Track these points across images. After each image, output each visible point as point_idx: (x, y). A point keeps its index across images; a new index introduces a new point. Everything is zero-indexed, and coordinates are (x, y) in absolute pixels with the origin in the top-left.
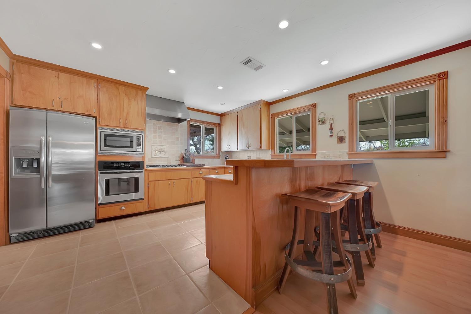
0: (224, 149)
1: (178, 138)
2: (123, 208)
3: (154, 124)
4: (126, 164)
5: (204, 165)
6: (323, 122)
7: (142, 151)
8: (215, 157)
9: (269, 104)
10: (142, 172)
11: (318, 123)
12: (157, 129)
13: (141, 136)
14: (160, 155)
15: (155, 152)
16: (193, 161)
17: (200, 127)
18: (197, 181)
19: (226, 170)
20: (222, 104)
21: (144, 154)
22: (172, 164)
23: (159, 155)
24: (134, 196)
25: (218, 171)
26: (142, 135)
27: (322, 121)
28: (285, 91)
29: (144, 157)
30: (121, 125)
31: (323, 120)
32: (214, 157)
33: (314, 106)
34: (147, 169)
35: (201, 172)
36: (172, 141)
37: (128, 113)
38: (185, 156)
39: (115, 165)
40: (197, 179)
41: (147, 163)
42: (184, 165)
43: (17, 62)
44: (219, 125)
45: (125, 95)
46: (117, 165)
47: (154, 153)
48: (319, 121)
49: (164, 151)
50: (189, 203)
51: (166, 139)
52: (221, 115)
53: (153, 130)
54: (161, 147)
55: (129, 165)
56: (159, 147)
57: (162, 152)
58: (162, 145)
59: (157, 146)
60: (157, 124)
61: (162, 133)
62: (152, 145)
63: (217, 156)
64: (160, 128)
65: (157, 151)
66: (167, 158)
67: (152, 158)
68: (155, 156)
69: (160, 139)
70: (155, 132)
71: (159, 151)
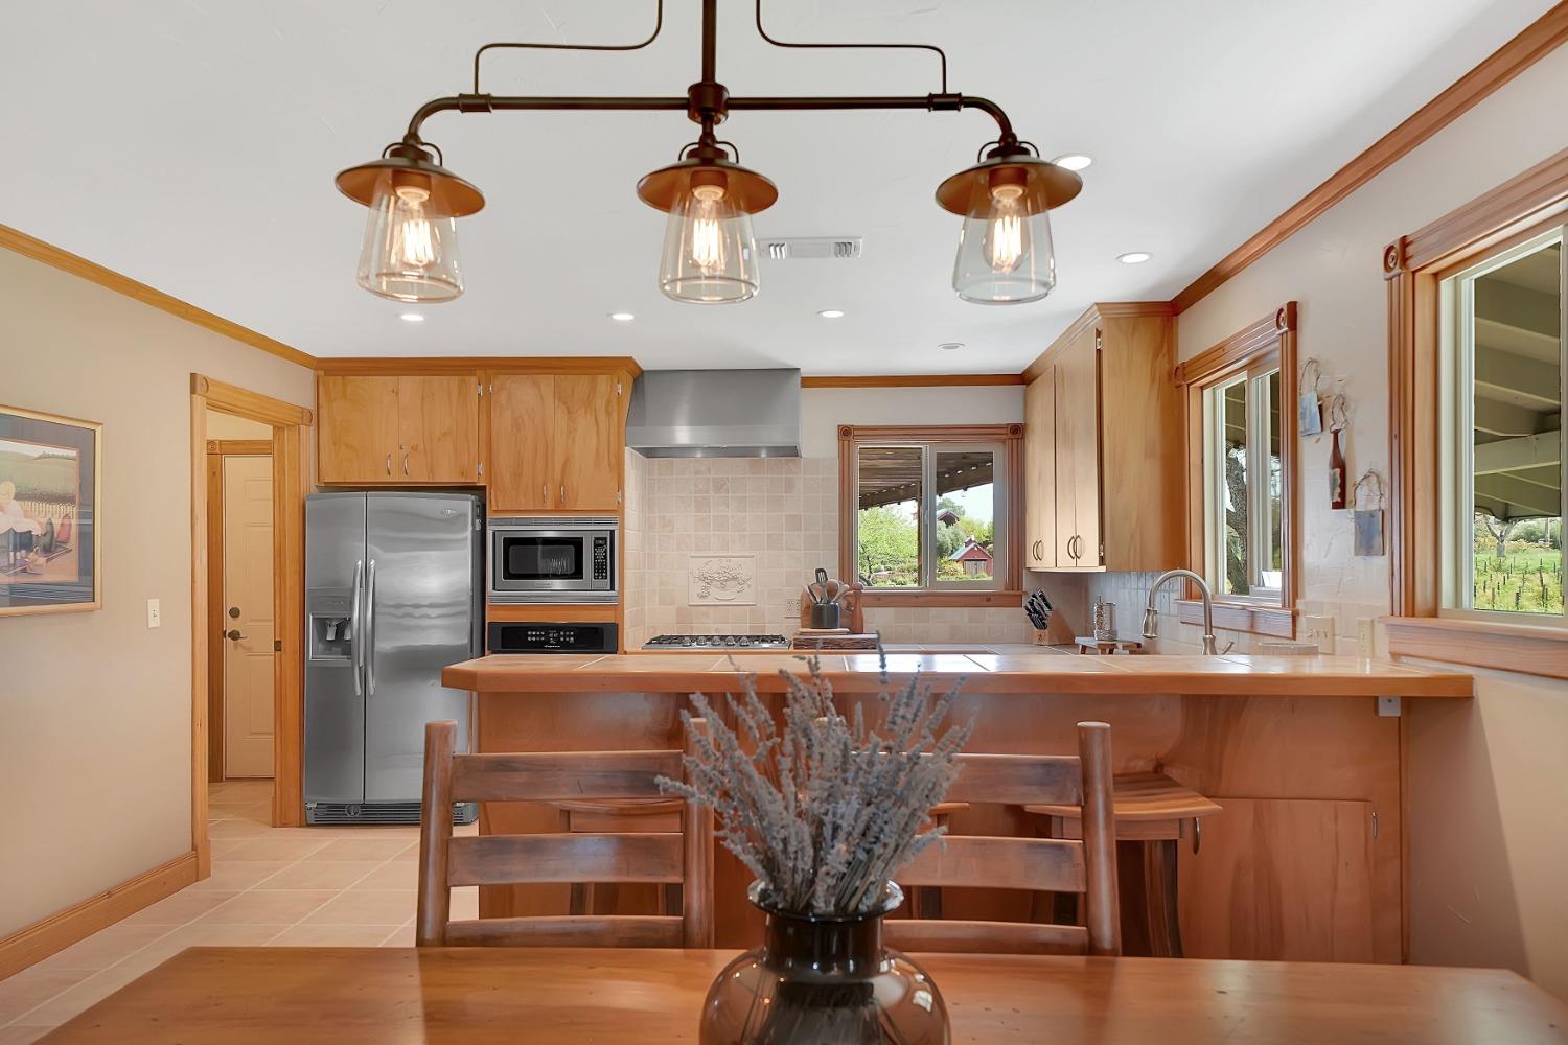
0: (1030, 556)
3: (697, 473)
4: (562, 633)
7: (612, 589)
8: (989, 600)
12: (707, 492)
13: (607, 534)
14: (720, 594)
15: (702, 583)
16: (855, 622)
17: (918, 454)
23: (716, 595)
29: (617, 608)
30: (549, 505)
32: (987, 600)
36: (771, 536)
38: (812, 597)
39: (532, 636)
43: (325, 375)
44: (1018, 432)
45: (560, 400)
46: (536, 636)
47: (698, 587)
49: (734, 578)
51: (745, 530)
52: (1026, 381)
53: (693, 495)
54: (725, 563)
55: (569, 636)
56: (715, 565)
57: (726, 581)
58: (730, 554)
59: (709, 560)
60: (709, 470)
61: (728, 507)
62: (692, 557)
63: (1007, 592)
64: (719, 487)
65: (706, 581)
66: (747, 608)
67: (692, 607)
68: (702, 601)
69: (719, 531)
70: (701, 504)
71: (717, 579)
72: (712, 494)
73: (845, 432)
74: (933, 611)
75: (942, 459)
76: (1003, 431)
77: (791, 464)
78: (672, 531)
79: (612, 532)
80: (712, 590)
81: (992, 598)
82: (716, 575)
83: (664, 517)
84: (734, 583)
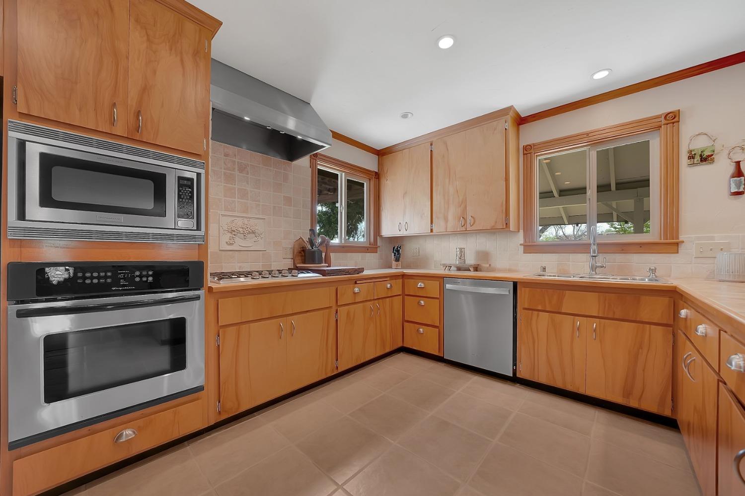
0: (388, 230)
1: (288, 200)
2: (128, 433)
5: (362, 270)
6: (705, 159)
7: (199, 228)
8: (368, 249)
9: (521, 121)
10: (198, 298)
11: (684, 160)
12: (234, 171)
13: (194, 176)
14: (244, 243)
15: (229, 235)
16: (328, 261)
17: (335, 176)
18: (348, 313)
19: (406, 281)
20: (405, 116)
21: (205, 238)
22: (275, 267)
23: (240, 243)
24: (167, 384)
25: (391, 286)
26: (199, 175)
27: (701, 156)
28: (601, 75)
29: (203, 248)
30: (119, 130)
31: (706, 153)
33: (673, 118)
34: (214, 286)
35: (356, 290)
36: (274, 207)
37: (145, 90)
38: (309, 247)
40: (347, 307)
41: (211, 268)
42: (307, 270)
45: (137, 21)
47: (226, 237)
48: (691, 157)
49: (253, 232)
50: (330, 375)
51: (259, 201)
52: (382, 154)
53: (223, 170)
54: (246, 221)
55: (148, 276)
56: (239, 222)
57: (248, 233)
58: (249, 216)
59: (233, 219)
60: (235, 156)
61: (248, 184)
64: (242, 169)
65: (234, 233)
66: (261, 252)
67: (221, 252)
68: (230, 247)
69: (242, 199)
70: (229, 178)
71: (241, 232)
72: (237, 173)
73: (315, 155)
76: (372, 174)
80: (237, 239)
82: (241, 230)
84: (253, 235)
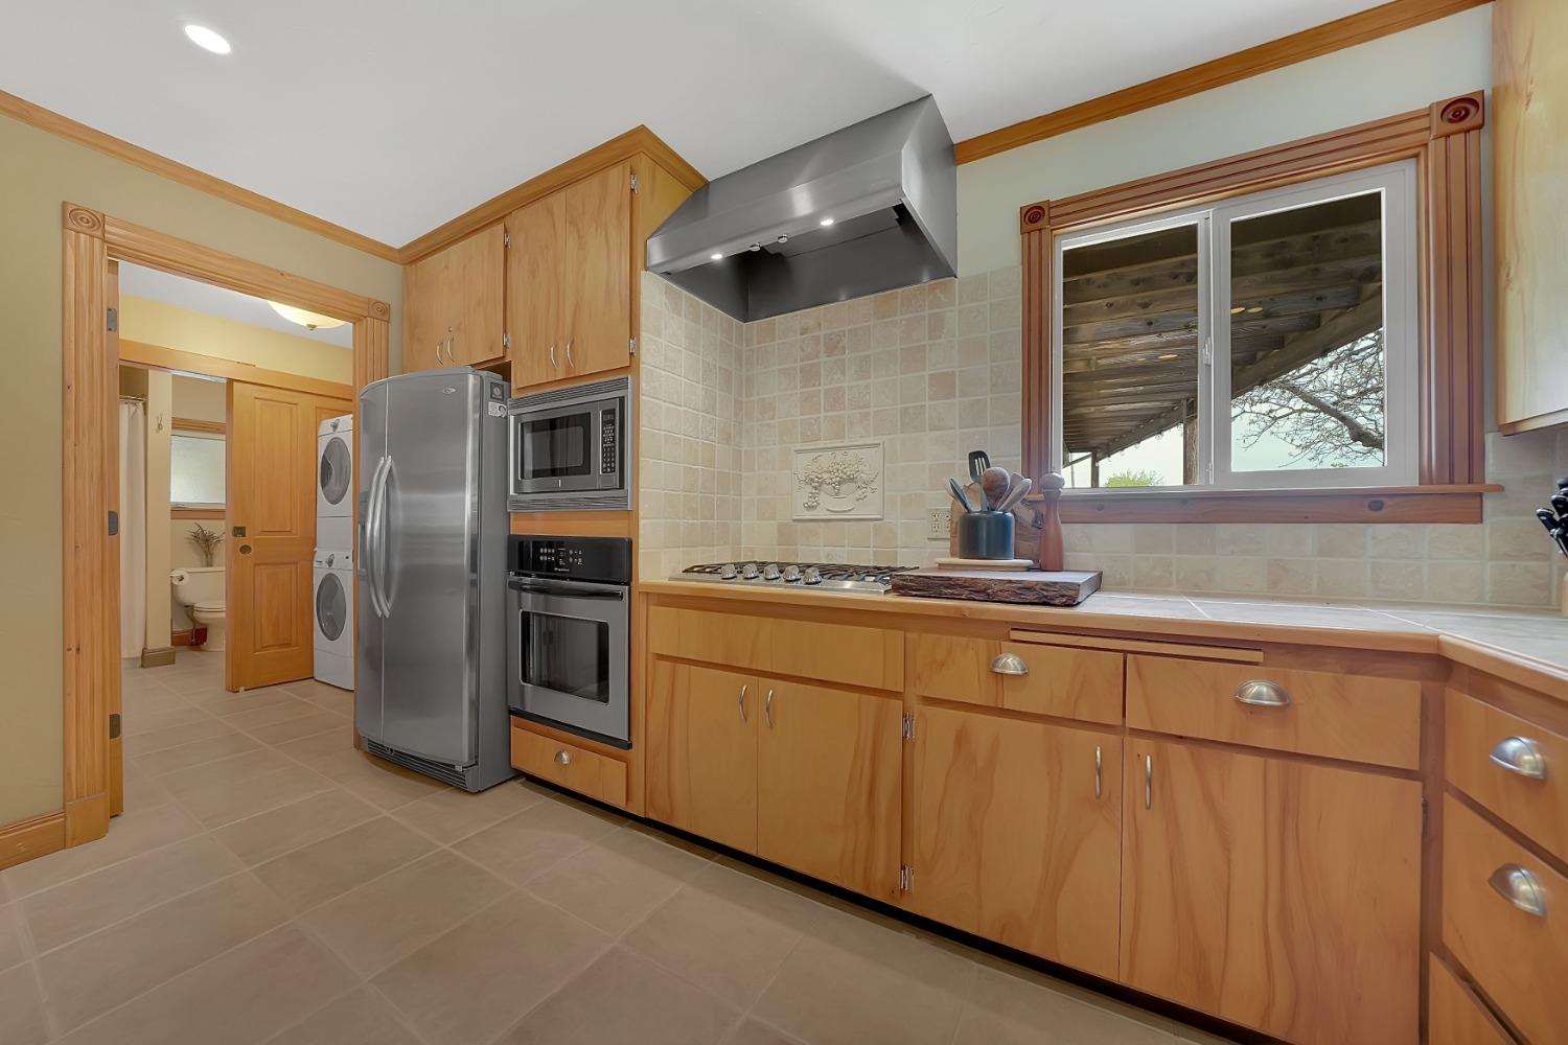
2: (564, 756)
3: (804, 331)
4: (571, 552)
7: (622, 486)
12: (817, 357)
13: (617, 405)
14: (836, 504)
15: (809, 489)
23: (828, 504)
30: (560, 372)
35: (1011, 663)
36: (903, 411)
39: (544, 555)
43: (407, 268)
46: (548, 554)
47: (803, 495)
49: (852, 480)
51: (867, 406)
53: (799, 363)
54: (839, 456)
55: (578, 556)
56: (826, 459)
57: (840, 483)
58: (847, 443)
59: (819, 453)
60: (819, 325)
61: (844, 373)
62: (798, 452)
63: (1428, 488)
64: (833, 346)
65: (814, 484)
66: (871, 523)
67: (796, 523)
68: (810, 513)
69: (834, 411)
70: (810, 375)
71: (828, 481)
72: (823, 358)
73: (1034, 217)
74: (1224, 531)
75: (1243, 233)
76: (1424, 123)
77: (937, 291)
78: (773, 418)
79: (622, 400)
80: (823, 498)
81: (1388, 502)
82: (825, 476)
83: (764, 399)
84: (853, 485)
